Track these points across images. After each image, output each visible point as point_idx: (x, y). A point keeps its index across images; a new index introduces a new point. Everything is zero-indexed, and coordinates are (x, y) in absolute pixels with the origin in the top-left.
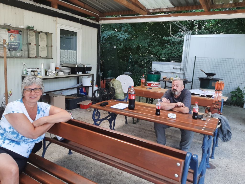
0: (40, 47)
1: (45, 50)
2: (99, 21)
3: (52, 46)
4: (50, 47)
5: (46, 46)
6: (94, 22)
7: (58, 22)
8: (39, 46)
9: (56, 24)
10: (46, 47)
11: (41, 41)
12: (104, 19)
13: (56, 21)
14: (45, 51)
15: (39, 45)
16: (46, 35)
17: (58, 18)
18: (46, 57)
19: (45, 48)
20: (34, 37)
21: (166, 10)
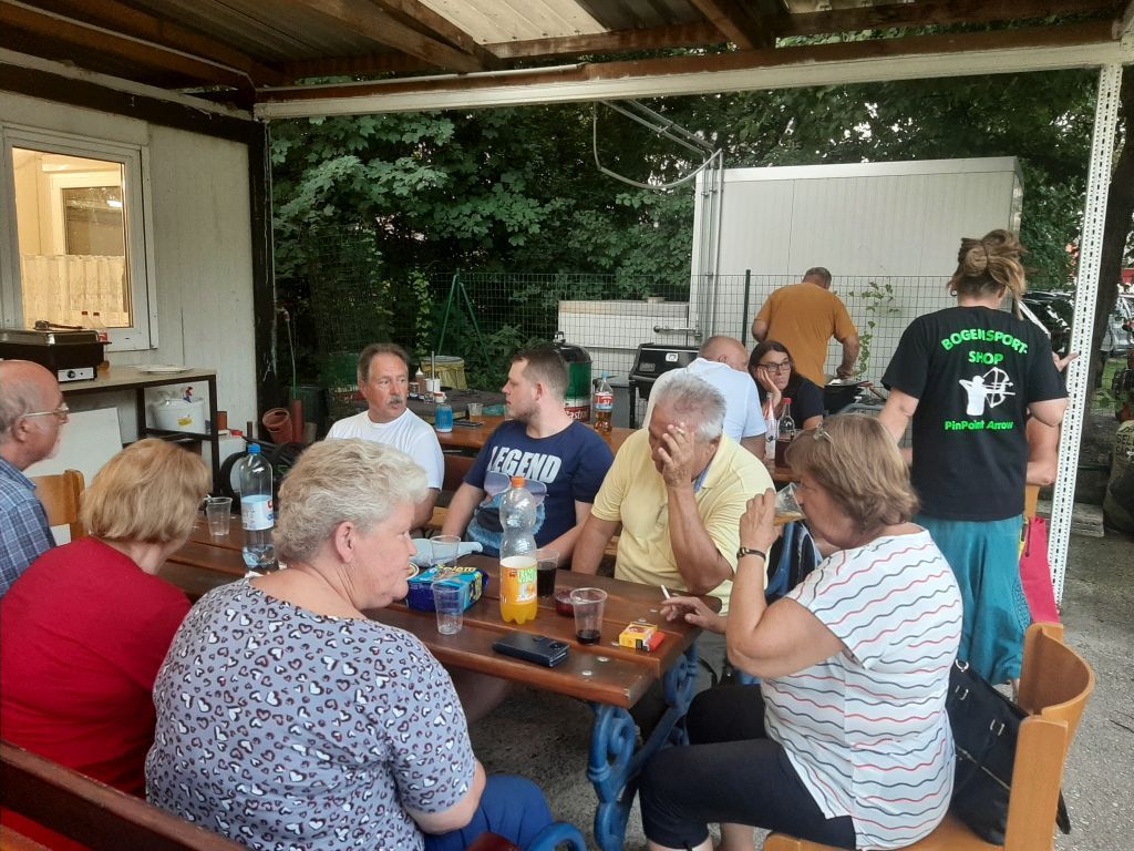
2: (256, 105)
6: (222, 110)
21: (570, 48)
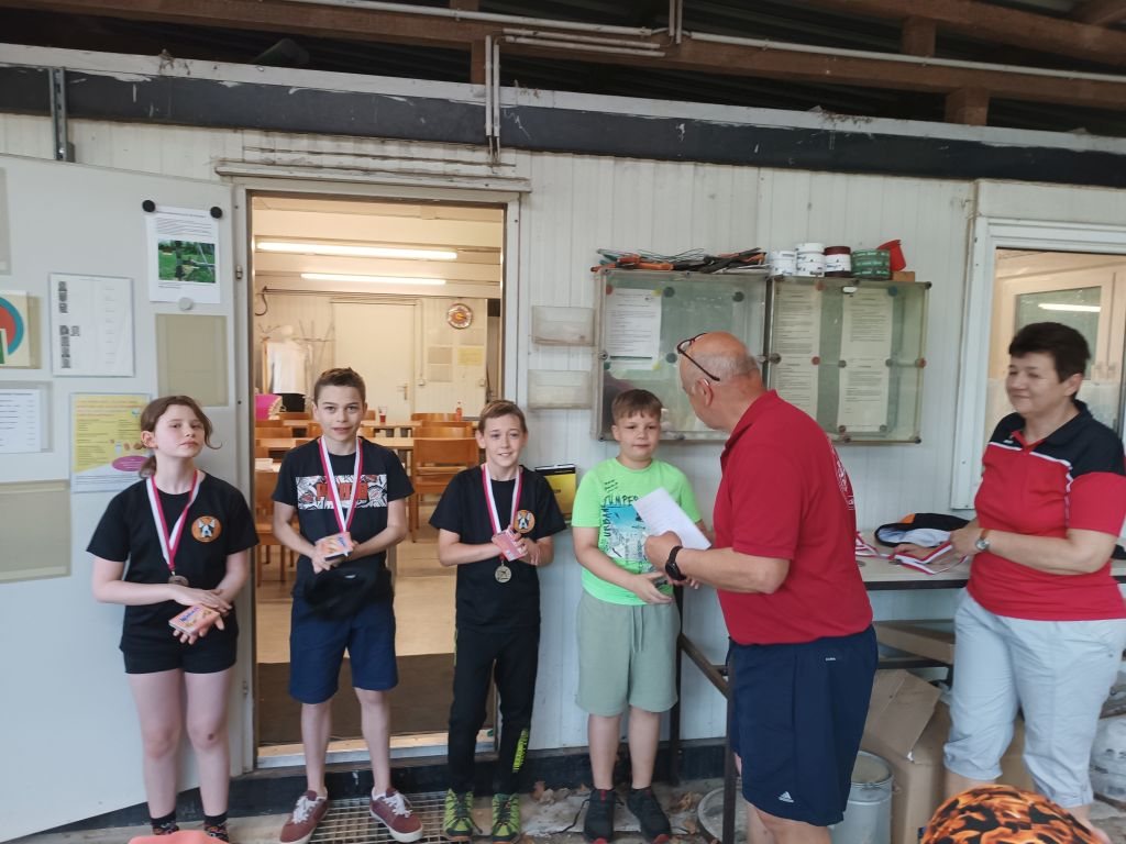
0: (843, 372)
1: (873, 388)
3: (921, 364)
4: (909, 366)
5: (889, 363)
7: (983, 207)
8: (843, 364)
9: (972, 220)
10: (887, 369)
11: (853, 339)
13: (969, 206)
14: (877, 393)
15: (842, 358)
16: (891, 298)
17: (986, 185)
18: (883, 428)
19: (879, 380)
20: (815, 317)
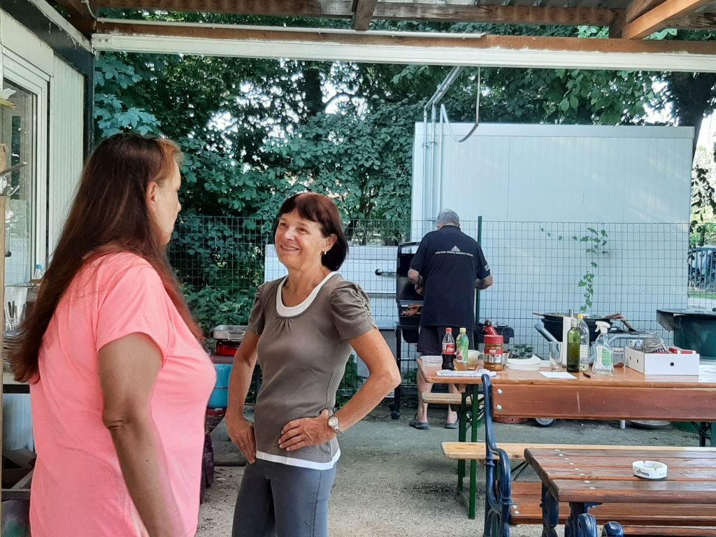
2: (94, 36)
12: (127, 29)
21: (438, 14)
